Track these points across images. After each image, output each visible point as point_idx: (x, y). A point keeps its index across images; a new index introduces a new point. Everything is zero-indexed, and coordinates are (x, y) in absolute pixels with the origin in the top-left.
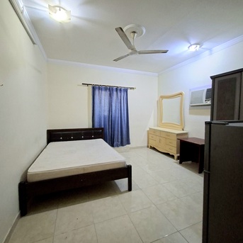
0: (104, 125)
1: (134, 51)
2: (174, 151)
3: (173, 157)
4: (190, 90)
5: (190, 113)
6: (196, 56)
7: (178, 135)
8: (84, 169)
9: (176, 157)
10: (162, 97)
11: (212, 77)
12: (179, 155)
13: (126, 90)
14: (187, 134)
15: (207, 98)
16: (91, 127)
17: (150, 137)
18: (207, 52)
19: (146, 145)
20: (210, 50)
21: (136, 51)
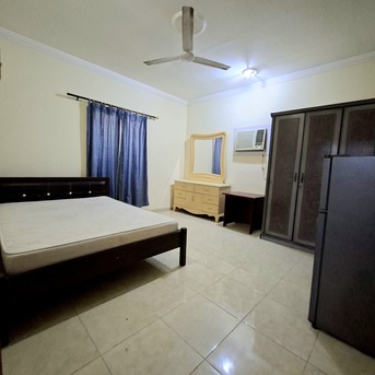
0: (107, 173)
1: (189, 54)
2: (215, 210)
3: (212, 219)
4: (235, 130)
5: (234, 161)
6: (245, 85)
7: (221, 188)
8: (121, 238)
9: (217, 219)
10: (195, 137)
11: (272, 115)
12: (223, 215)
13: (144, 119)
14: (229, 187)
15: (259, 141)
16: (85, 175)
17: (176, 195)
18: (260, 83)
19: (169, 206)
20: (263, 81)
21: (192, 55)
